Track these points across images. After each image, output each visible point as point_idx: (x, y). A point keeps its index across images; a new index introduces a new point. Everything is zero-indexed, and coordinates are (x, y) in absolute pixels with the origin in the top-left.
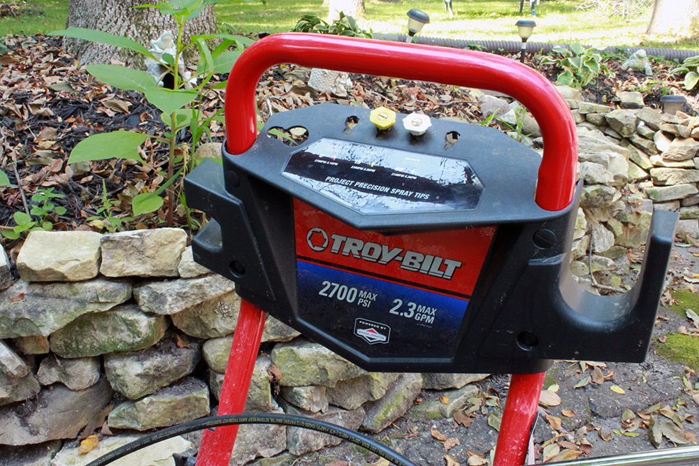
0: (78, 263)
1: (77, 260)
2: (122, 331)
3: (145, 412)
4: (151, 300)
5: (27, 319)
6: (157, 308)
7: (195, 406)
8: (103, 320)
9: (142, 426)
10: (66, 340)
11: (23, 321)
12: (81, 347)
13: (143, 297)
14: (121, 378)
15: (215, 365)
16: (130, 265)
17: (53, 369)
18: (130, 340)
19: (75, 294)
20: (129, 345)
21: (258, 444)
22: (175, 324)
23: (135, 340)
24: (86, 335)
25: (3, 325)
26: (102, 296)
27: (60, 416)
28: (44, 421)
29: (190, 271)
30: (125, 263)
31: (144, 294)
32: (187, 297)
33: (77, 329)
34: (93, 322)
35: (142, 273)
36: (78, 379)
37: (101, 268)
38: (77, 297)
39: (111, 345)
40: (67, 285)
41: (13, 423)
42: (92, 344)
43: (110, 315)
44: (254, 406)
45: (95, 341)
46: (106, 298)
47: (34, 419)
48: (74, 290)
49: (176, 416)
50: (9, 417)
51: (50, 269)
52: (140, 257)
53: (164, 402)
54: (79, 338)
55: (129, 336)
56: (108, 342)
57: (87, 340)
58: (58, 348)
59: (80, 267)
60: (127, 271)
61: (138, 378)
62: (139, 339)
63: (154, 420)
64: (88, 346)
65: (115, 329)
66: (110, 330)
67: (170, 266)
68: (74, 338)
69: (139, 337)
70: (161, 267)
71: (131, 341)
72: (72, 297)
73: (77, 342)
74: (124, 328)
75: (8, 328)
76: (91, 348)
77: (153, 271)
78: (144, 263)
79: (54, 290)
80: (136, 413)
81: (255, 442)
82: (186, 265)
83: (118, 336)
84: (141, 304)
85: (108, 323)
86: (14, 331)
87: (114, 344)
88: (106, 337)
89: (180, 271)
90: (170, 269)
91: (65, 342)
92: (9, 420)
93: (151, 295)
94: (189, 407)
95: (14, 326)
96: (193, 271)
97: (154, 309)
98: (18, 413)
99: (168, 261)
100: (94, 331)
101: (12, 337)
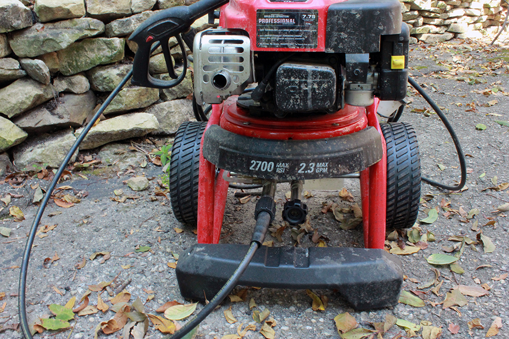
0: (74, 4)
1: (74, 3)
2: (104, 49)
3: (125, 96)
4: (120, 26)
5: (51, 39)
6: (125, 30)
7: (151, 94)
8: (91, 45)
9: (126, 105)
10: (69, 61)
11: (48, 41)
12: (79, 64)
13: (115, 26)
14: (108, 78)
15: (160, 66)
16: (104, 8)
17: (63, 81)
18: (109, 54)
19: (75, 25)
20: (109, 58)
21: (189, 115)
22: (130, 48)
23: (113, 53)
24: (81, 56)
25: (35, 46)
26: (92, 25)
27: (74, 108)
28: (66, 110)
29: (139, 7)
30: (101, 6)
31: (115, 24)
32: (142, 20)
33: (75, 53)
34: (85, 47)
35: (112, 12)
36: (79, 85)
37: (88, 9)
38: (77, 26)
39: (98, 59)
40: (69, 20)
41: (46, 114)
42: (85, 61)
43: (95, 41)
44: (184, 90)
45: (88, 58)
46: (94, 26)
47: (59, 110)
48: (74, 23)
49: (141, 101)
50: (42, 111)
51: (60, 7)
52: (109, 3)
53: (135, 90)
54: (77, 58)
55: (109, 51)
56: (96, 58)
57: (83, 59)
58: (64, 68)
59: (77, 7)
60: (103, 11)
61: (118, 77)
62: (116, 52)
63: (131, 102)
64: (84, 63)
65: (99, 49)
66: (96, 50)
67: (126, 7)
68: (74, 59)
69: (115, 50)
70: (122, 8)
71: (111, 54)
72: (74, 27)
73: (76, 61)
74: (105, 47)
75: (39, 48)
76: (86, 64)
77: (117, 11)
78: (111, 6)
79: (61, 24)
80: (120, 98)
81: (187, 114)
82: (136, 4)
83: (101, 54)
84: (114, 30)
85: (94, 46)
86: (42, 49)
87: (100, 59)
88: (95, 55)
89: (133, 9)
90: (127, 9)
91: (68, 63)
92: (43, 112)
93: (119, 24)
94: (148, 95)
95: (42, 46)
96: (141, 7)
97: (123, 31)
98: (47, 108)
99: (125, 4)
100: (86, 53)
101: (41, 54)
